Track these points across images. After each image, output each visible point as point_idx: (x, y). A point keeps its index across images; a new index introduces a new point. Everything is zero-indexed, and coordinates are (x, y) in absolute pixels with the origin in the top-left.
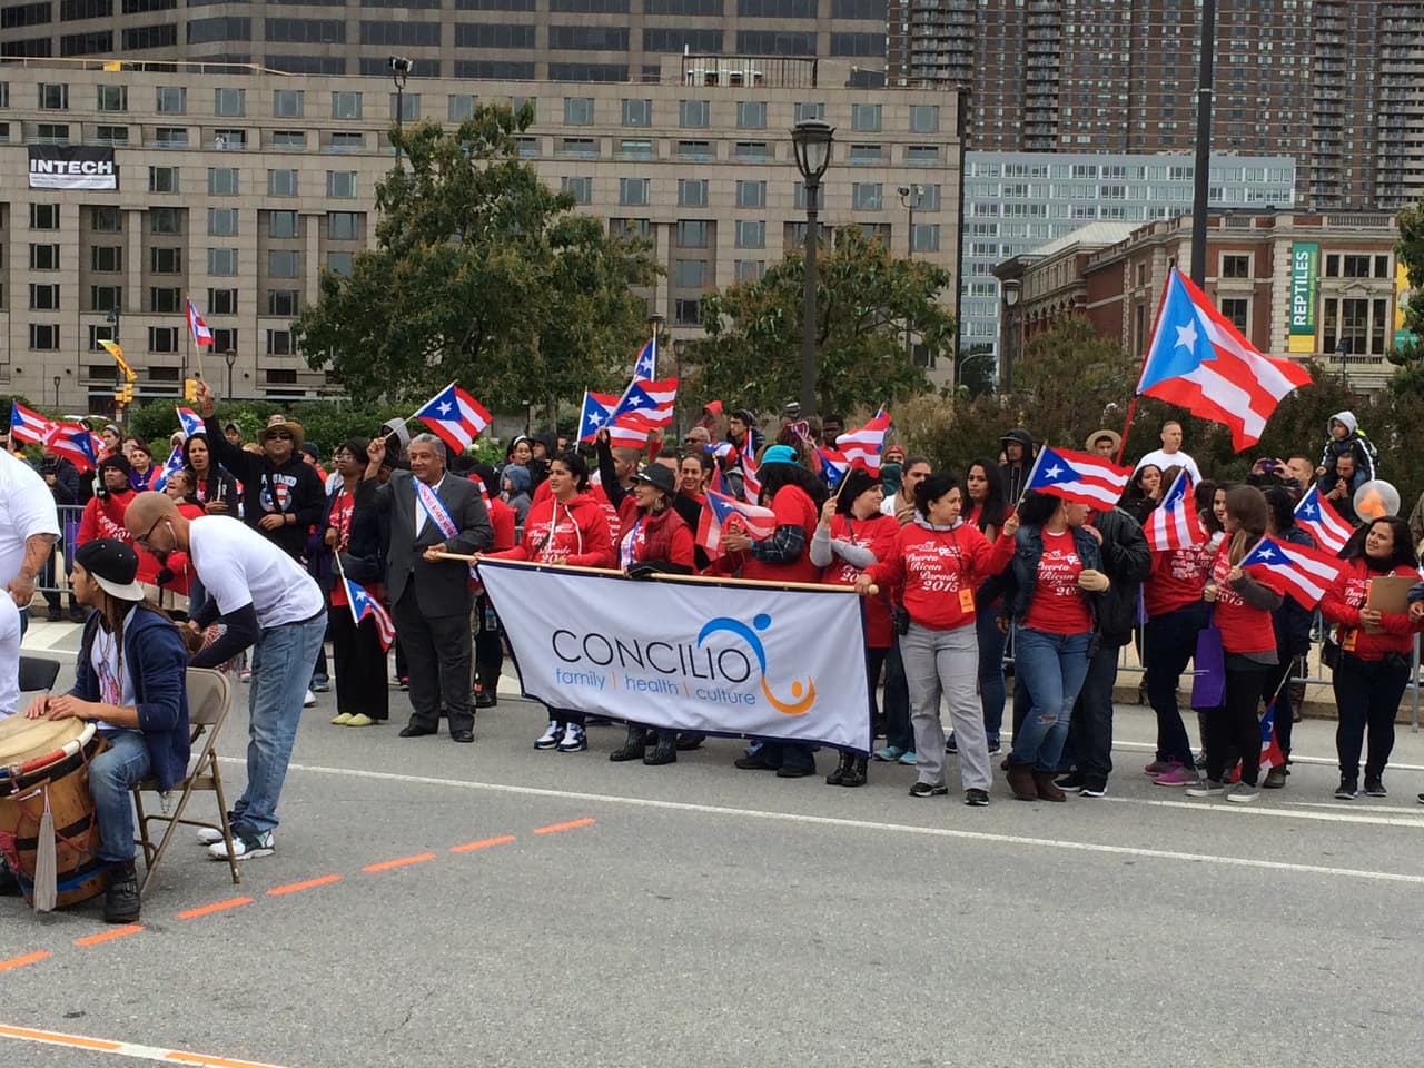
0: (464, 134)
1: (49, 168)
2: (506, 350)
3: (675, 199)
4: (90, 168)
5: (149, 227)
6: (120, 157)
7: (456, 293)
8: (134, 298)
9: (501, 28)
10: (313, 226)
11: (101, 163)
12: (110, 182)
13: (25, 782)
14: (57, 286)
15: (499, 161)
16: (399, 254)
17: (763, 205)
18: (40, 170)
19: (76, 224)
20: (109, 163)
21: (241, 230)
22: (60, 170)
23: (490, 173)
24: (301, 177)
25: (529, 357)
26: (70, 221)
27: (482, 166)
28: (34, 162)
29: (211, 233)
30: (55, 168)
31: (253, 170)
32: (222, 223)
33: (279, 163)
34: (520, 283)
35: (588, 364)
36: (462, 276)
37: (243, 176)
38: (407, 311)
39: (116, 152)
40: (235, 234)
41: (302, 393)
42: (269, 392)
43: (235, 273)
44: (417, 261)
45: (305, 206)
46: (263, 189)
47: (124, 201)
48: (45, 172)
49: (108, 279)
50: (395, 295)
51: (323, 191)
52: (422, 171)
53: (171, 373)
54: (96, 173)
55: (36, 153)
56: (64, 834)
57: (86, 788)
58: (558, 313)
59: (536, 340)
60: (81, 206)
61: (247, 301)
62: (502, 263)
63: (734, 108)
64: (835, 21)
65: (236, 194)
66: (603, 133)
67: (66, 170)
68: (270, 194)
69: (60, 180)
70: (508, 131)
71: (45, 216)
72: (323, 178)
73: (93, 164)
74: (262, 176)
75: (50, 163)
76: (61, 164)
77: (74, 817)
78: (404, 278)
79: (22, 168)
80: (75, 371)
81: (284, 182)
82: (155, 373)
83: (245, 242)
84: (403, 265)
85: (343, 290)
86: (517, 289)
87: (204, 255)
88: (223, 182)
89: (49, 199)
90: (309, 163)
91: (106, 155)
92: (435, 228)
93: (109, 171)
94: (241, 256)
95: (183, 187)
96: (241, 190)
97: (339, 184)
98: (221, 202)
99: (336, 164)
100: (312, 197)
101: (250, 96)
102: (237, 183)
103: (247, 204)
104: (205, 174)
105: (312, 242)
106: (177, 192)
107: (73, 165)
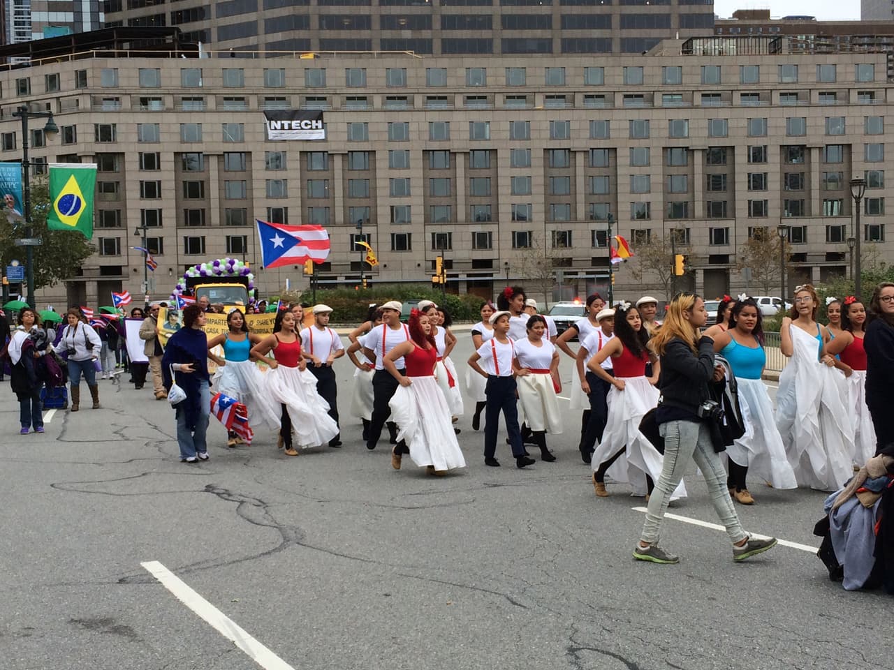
1: (279, 126)
3: (706, 133)
4: (306, 124)
5: (346, 166)
6: (326, 116)
10: (460, 159)
11: (314, 122)
14: (286, 208)
17: (766, 135)
18: (273, 128)
19: (297, 165)
20: (320, 122)
21: (412, 165)
22: (286, 127)
24: (452, 126)
26: (293, 163)
28: (268, 122)
29: (391, 168)
30: (283, 126)
31: (419, 122)
32: (399, 161)
33: (436, 117)
37: (412, 127)
39: (324, 114)
40: (408, 167)
43: (408, 195)
45: (455, 147)
46: (426, 136)
47: (331, 147)
48: (276, 129)
51: (467, 136)
54: (311, 128)
60: (300, 152)
65: (408, 140)
66: (656, 89)
67: (290, 128)
68: (430, 139)
69: (287, 135)
71: (276, 161)
72: (467, 126)
73: (309, 122)
74: (426, 127)
75: (279, 122)
76: (286, 123)
79: (260, 128)
80: (300, 267)
81: (440, 130)
83: (416, 172)
87: (387, 183)
88: (399, 132)
89: (280, 148)
90: (458, 116)
91: (319, 116)
93: (320, 126)
94: (413, 183)
95: (371, 137)
96: (411, 137)
97: (478, 131)
98: (399, 146)
99: (475, 117)
100: (460, 140)
101: (410, 72)
102: (408, 132)
103: (416, 146)
104: (385, 127)
105: (460, 172)
106: (367, 140)
107: (294, 123)
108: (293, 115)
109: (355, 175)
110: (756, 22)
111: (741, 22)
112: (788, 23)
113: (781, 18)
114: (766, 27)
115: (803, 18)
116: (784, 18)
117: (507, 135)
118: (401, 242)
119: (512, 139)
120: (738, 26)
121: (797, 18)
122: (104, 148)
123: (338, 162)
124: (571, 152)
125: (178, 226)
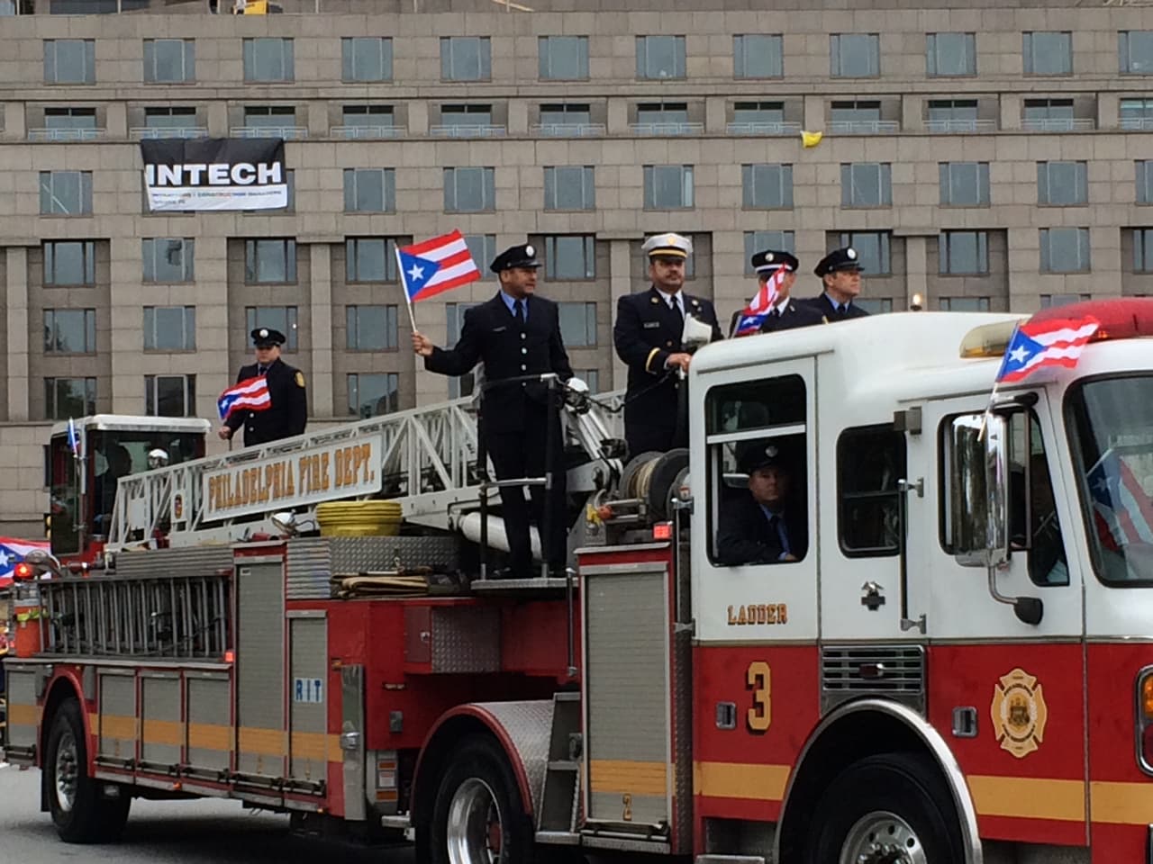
1: (176, 178)
4: (244, 174)
6: (291, 153)
11: (262, 167)
12: (277, 197)
14: (192, 377)
18: (162, 181)
19: (221, 270)
20: (276, 165)
22: (195, 179)
24: (601, 177)
26: (211, 265)
28: (150, 168)
30: (186, 176)
31: (519, 167)
33: (560, 155)
37: (503, 179)
39: (286, 145)
45: (609, 226)
46: (537, 201)
47: (304, 228)
48: (169, 184)
51: (637, 199)
54: (256, 183)
55: (156, 153)
60: (229, 239)
65: (491, 209)
66: (1102, 86)
67: (204, 180)
68: (549, 207)
71: (169, 260)
72: (638, 177)
73: (250, 168)
74: (534, 178)
75: (178, 168)
76: (195, 170)
79: (129, 181)
81: (571, 187)
87: (441, 314)
88: (470, 190)
89: (178, 229)
90: (612, 153)
91: (273, 152)
93: (277, 177)
95: (401, 202)
96: (500, 202)
97: (664, 186)
98: (470, 224)
99: (658, 153)
100: (620, 208)
101: (499, 46)
102: (492, 190)
103: (513, 224)
104: (437, 178)
105: (621, 286)
106: (391, 210)
107: (215, 171)
108: (212, 150)
109: (362, 295)
117: (737, 196)
119: (747, 207)
123: (320, 263)
124: (895, 240)
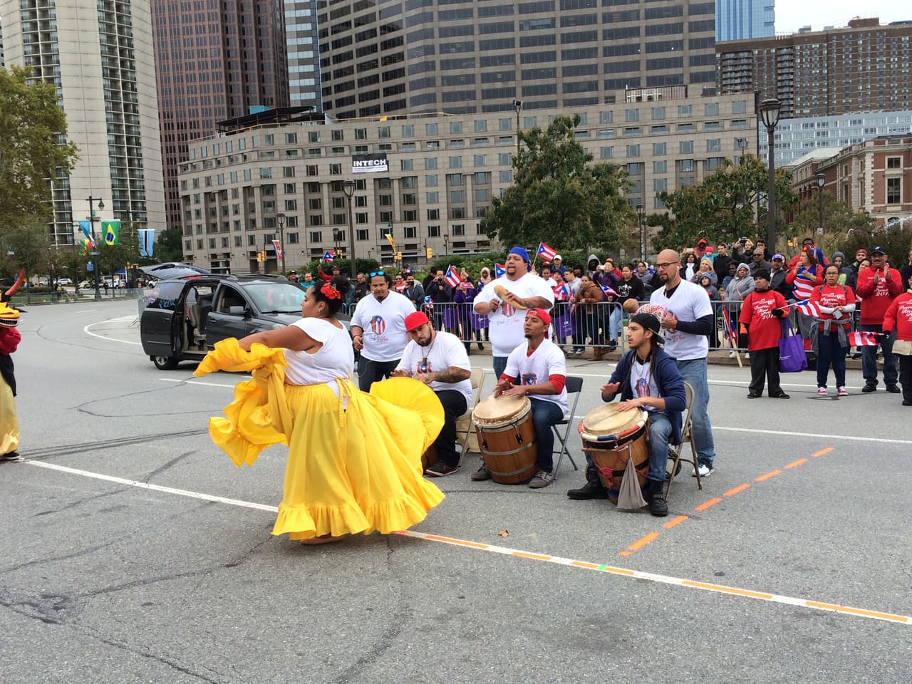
0: (550, 131)
2: (576, 225)
3: (625, 154)
5: (401, 186)
6: (389, 157)
7: (552, 201)
8: (397, 216)
9: (542, 87)
10: (469, 179)
12: (385, 168)
13: (621, 442)
14: (367, 213)
15: (566, 140)
16: (526, 186)
17: (665, 154)
19: (373, 187)
21: (439, 183)
23: (563, 147)
24: (463, 159)
25: (586, 227)
26: (370, 185)
27: (558, 145)
29: (427, 186)
31: (443, 157)
32: (432, 181)
33: (453, 154)
34: (582, 194)
35: (613, 229)
36: (555, 193)
37: (439, 161)
38: (532, 211)
39: (387, 155)
40: (437, 185)
41: (468, 251)
42: (454, 252)
43: (438, 202)
44: (535, 189)
45: (465, 171)
46: (448, 165)
47: (391, 175)
49: (387, 209)
50: (526, 205)
51: (472, 164)
52: (533, 149)
53: (414, 246)
55: (355, 158)
56: (639, 467)
57: (648, 445)
58: (598, 206)
59: (589, 219)
60: (374, 179)
61: (443, 214)
62: (572, 186)
63: (650, 111)
64: (692, 68)
65: (437, 168)
66: (592, 128)
68: (450, 167)
69: (365, 170)
70: (569, 127)
71: (360, 184)
72: (472, 158)
74: (447, 160)
76: (365, 162)
77: (642, 459)
78: (529, 196)
79: (351, 166)
80: (375, 248)
81: (456, 162)
82: (408, 246)
83: (442, 188)
84: (529, 191)
85: (502, 204)
86: (580, 197)
87: (425, 195)
88: (431, 164)
89: (361, 177)
90: (467, 152)
92: (540, 174)
94: (440, 194)
95: (415, 168)
96: (439, 166)
97: (479, 160)
98: (431, 173)
99: (478, 152)
100: (468, 167)
101: (440, 126)
102: (436, 163)
103: (441, 172)
104: (423, 161)
105: (469, 186)
106: (412, 169)
107: (370, 162)
108: (368, 157)
110: (866, 29)
111: (854, 30)
112: (893, 27)
113: (887, 24)
114: (874, 33)
115: (907, 22)
116: (890, 24)
118: (434, 232)
119: (500, 164)
120: (850, 33)
121: (901, 23)
122: (265, 182)
125: (307, 226)
